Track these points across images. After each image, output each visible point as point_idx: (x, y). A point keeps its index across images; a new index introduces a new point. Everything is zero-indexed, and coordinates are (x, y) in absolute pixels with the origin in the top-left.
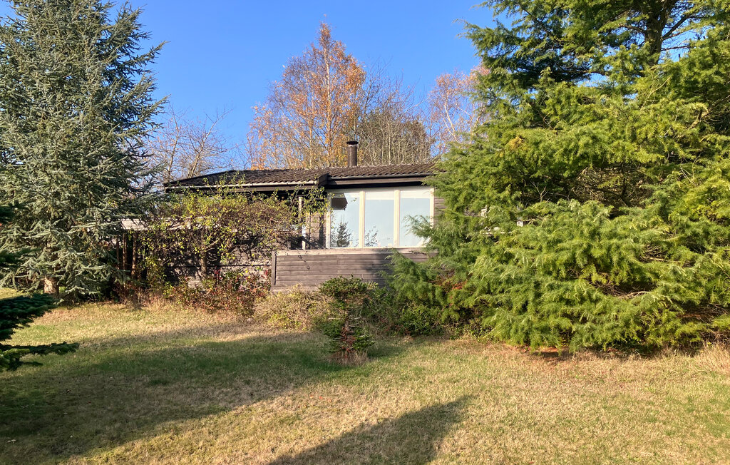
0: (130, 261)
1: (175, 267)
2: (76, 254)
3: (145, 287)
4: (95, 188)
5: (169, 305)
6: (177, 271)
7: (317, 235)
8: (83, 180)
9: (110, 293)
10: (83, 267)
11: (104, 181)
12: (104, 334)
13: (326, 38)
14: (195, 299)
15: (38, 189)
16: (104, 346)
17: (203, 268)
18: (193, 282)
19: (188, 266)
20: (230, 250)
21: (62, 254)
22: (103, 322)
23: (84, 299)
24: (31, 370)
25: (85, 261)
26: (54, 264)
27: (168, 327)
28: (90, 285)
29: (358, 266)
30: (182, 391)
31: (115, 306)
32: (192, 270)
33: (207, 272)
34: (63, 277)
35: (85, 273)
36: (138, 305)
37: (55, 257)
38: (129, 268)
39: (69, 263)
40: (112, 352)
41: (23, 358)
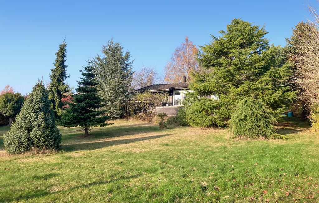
0: (126, 109)
1: (137, 110)
2: (114, 108)
3: (130, 115)
4: (119, 94)
5: (135, 120)
6: (137, 111)
7: (171, 102)
8: (117, 93)
9: (122, 117)
10: (116, 111)
11: (120, 93)
12: (119, 125)
13: (187, 40)
14: (140, 118)
15: (108, 95)
16: (119, 127)
17: (143, 111)
18: (140, 114)
19: (139, 110)
20: (148, 107)
21: (112, 108)
22: (120, 123)
23: (116, 118)
24: (108, 127)
25: (116, 110)
26: (110, 110)
27: (133, 124)
28: (117, 115)
29: (175, 110)
30: (130, 132)
31: (123, 120)
32: (140, 111)
33: (143, 112)
34: (112, 113)
35: (116, 112)
36: (128, 120)
37: (110, 109)
38: (126, 111)
39: (113, 110)
40: (120, 128)
41: (107, 125)
